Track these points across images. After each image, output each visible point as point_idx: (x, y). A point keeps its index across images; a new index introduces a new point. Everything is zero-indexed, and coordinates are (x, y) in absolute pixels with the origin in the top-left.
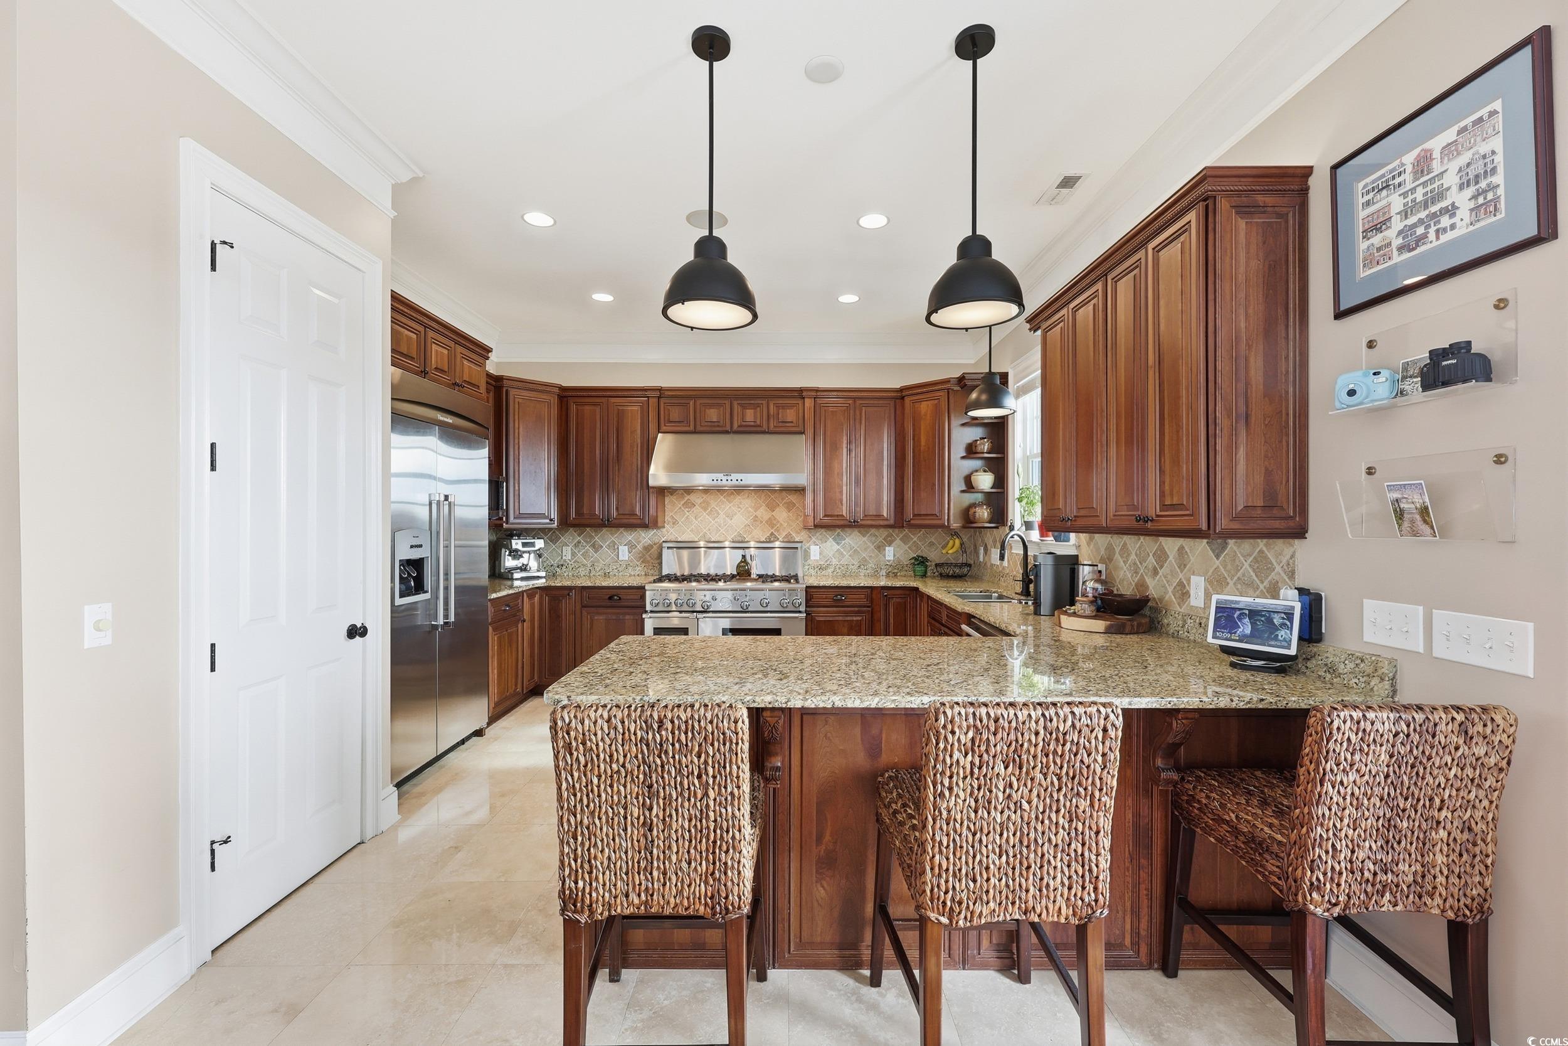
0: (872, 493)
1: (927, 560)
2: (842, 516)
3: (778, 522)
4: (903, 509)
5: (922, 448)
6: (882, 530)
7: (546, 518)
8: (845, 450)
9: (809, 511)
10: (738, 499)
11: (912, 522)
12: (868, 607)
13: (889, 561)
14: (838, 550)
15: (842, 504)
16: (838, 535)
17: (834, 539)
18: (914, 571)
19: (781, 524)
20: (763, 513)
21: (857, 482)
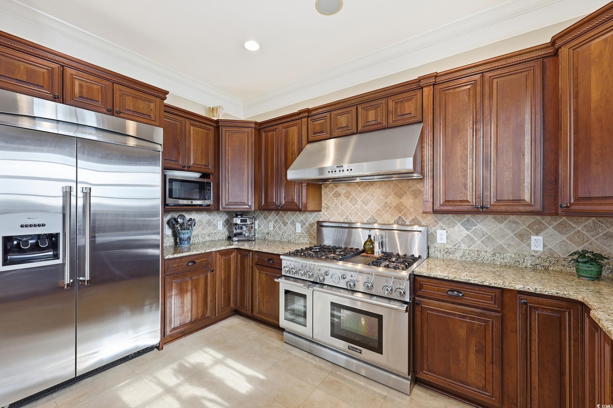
0: (508, 176)
1: (601, 257)
2: (467, 201)
3: (406, 207)
4: (557, 191)
5: (593, 105)
6: (524, 217)
7: (247, 205)
8: (470, 131)
9: (428, 196)
10: (371, 189)
11: (573, 207)
12: (496, 311)
13: (536, 252)
14: (468, 235)
15: (466, 189)
16: (468, 220)
17: (463, 225)
18: (577, 270)
19: (408, 210)
20: (392, 200)
21: (487, 163)
